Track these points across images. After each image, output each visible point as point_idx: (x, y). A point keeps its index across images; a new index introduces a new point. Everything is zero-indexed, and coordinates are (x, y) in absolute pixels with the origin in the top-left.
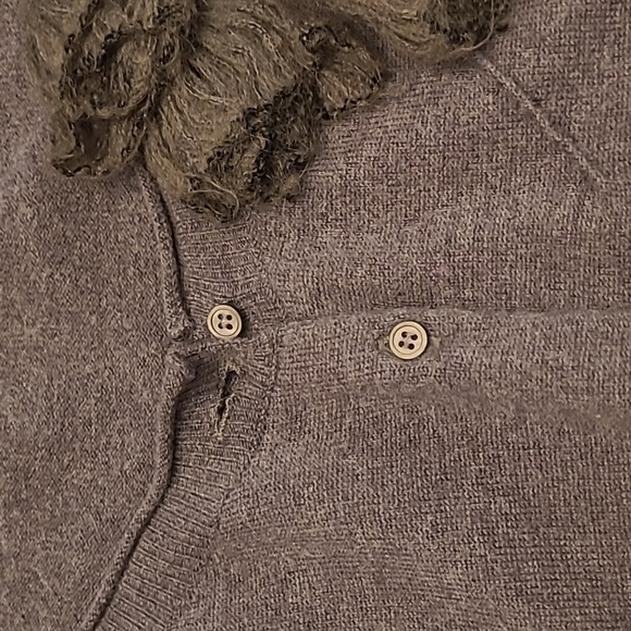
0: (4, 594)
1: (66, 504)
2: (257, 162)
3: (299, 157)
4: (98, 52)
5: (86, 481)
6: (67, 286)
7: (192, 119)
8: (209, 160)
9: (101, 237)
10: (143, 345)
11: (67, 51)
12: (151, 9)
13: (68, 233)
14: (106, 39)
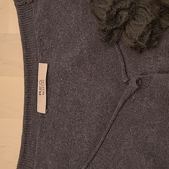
0: (76, 141)
1: (92, 120)
2: (149, 38)
3: (157, 36)
4: (114, 14)
5: (97, 115)
6: (95, 69)
7: (134, 28)
8: (139, 37)
9: (103, 58)
10: (113, 83)
11: (107, 14)
12: (129, 3)
13: (95, 57)
14: (116, 10)
